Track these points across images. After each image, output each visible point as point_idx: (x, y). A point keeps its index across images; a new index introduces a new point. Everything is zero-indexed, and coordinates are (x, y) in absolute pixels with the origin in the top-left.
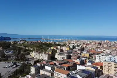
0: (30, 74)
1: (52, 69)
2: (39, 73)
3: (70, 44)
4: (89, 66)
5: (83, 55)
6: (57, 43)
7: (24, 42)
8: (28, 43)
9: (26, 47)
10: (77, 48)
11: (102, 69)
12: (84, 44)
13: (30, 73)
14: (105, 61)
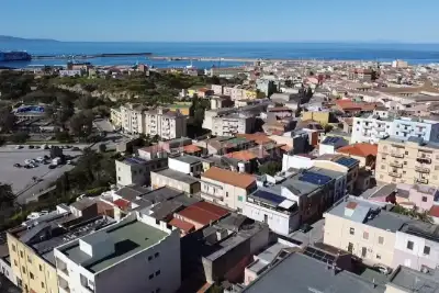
0: (116, 189)
1: (192, 170)
2: (148, 182)
3: (258, 74)
4: (326, 157)
5: (305, 116)
6: (209, 73)
7: (83, 72)
8: (98, 72)
9: (90, 89)
10: (283, 89)
11: (374, 168)
12: (312, 74)
13: (115, 183)
14: (384, 138)
